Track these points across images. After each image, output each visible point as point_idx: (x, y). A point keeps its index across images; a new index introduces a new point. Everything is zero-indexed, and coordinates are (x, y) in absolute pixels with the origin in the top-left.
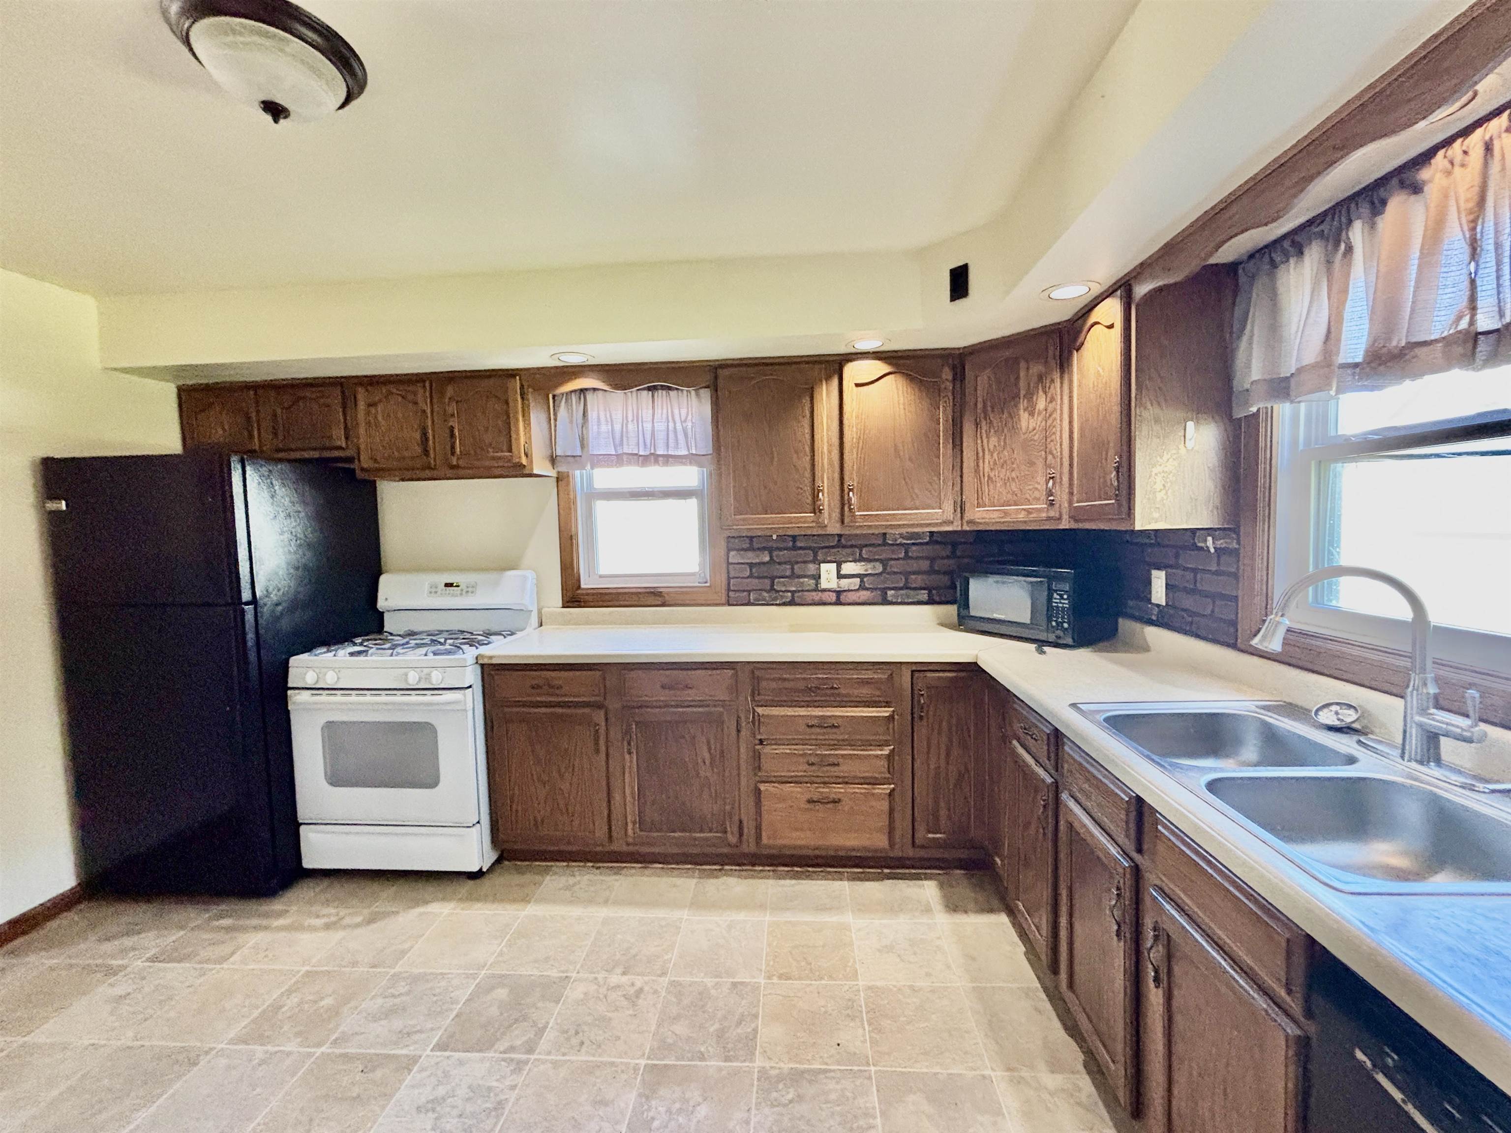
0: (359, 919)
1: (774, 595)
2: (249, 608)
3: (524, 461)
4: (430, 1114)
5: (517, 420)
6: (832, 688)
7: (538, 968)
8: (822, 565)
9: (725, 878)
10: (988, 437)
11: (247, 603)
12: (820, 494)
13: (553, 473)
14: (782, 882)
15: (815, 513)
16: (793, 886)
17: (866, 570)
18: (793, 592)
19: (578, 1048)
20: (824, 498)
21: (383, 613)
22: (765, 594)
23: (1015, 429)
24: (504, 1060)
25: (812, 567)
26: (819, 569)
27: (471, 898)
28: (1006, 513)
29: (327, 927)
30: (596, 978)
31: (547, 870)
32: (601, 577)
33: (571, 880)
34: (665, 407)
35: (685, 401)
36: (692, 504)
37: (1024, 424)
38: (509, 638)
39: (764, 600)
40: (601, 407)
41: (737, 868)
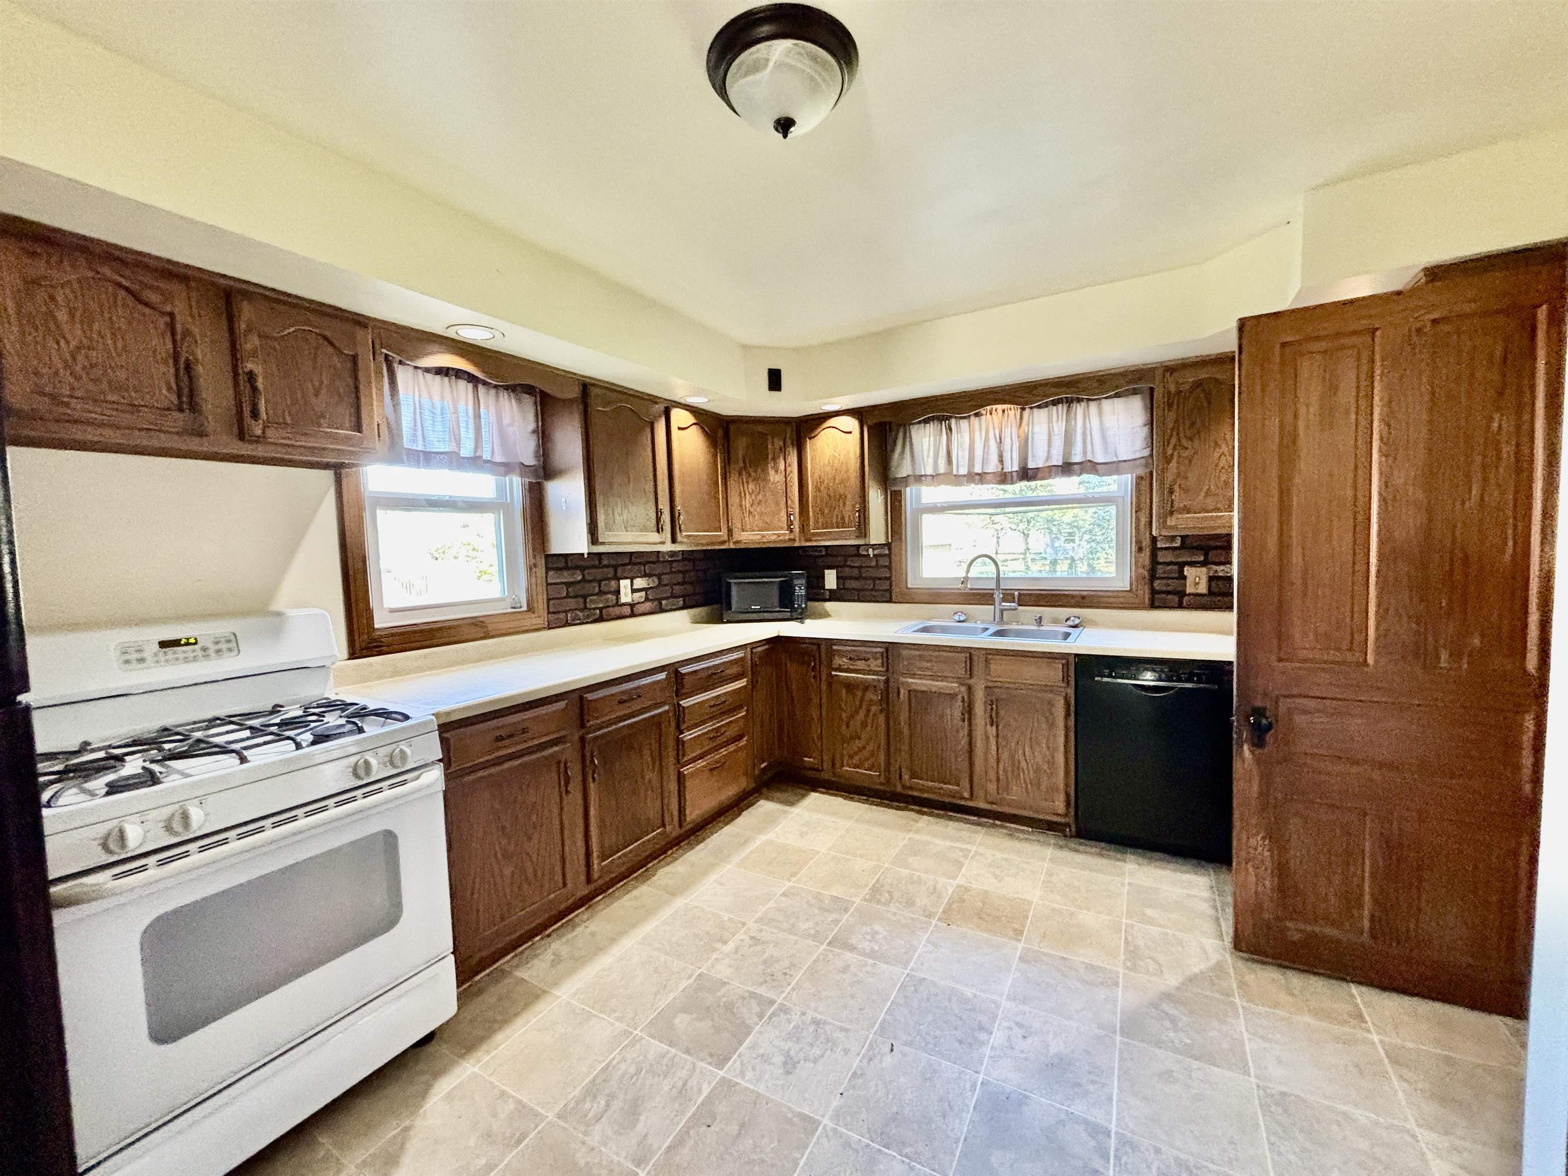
1: (586, 613)
4: (799, 1066)
7: (668, 993)
8: (620, 581)
10: (747, 482)
12: (662, 516)
17: (649, 584)
18: (601, 609)
22: (579, 613)
23: (766, 480)
24: (769, 1019)
25: (613, 584)
26: (619, 585)
28: (763, 536)
36: (489, 520)
37: (771, 478)
39: (579, 619)
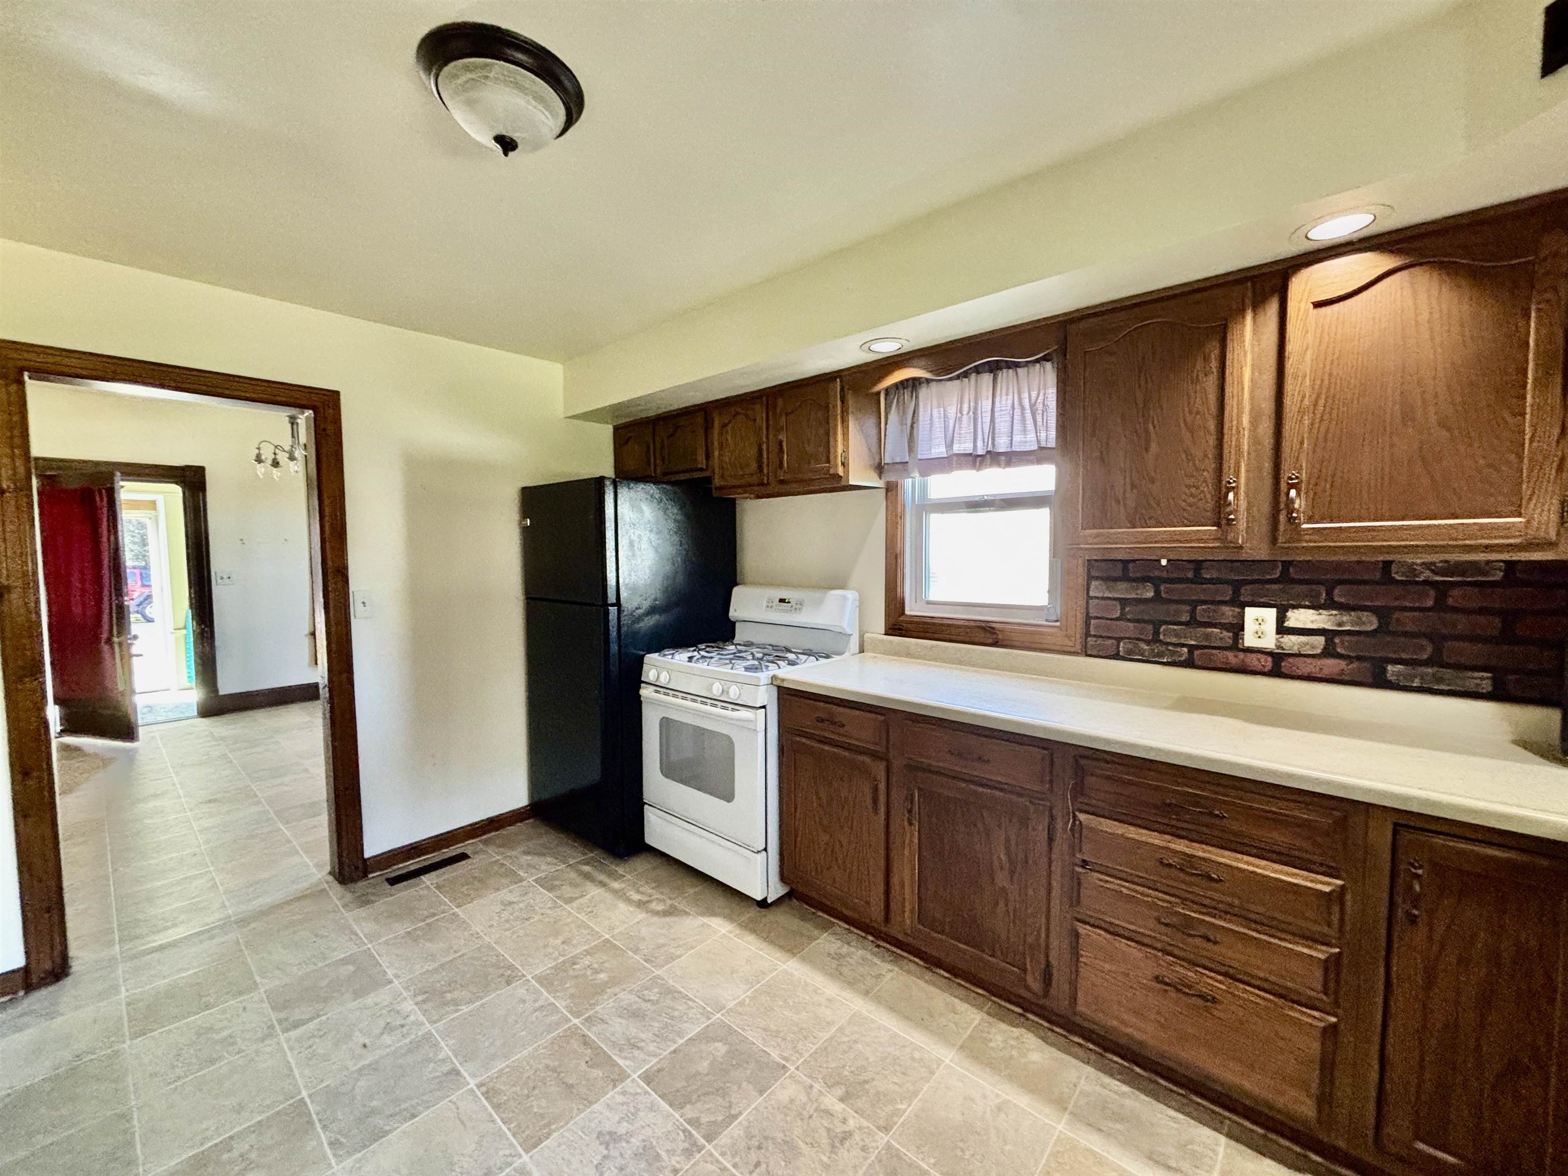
0: (660, 907)
1: (1157, 648)
2: (613, 610)
3: (841, 471)
4: (602, 1148)
5: (836, 425)
6: (1211, 814)
7: (763, 1039)
8: (1247, 609)
9: (1023, 1031)
11: (613, 605)
12: (1231, 496)
13: (880, 483)
14: (1107, 1080)
15: (1218, 525)
16: (1123, 1094)
17: (1340, 625)
18: (1192, 648)
19: (752, 1168)
20: (1238, 500)
21: (734, 624)
22: (1144, 646)
24: (684, 1131)
25: (1228, 613)
26: (1242, 616)
27: (750, 927)
29: (640, 904)
30: (811, 1087)
31: (826, 927)
32: (929, 603)
33: (845, 949)
34: (1011, 394)
35: (1037, 379)
36: (1043, 516)
38: (822, 661)
39: (1141, 654)
40: (935, 404)
41: (1046, 1024)
